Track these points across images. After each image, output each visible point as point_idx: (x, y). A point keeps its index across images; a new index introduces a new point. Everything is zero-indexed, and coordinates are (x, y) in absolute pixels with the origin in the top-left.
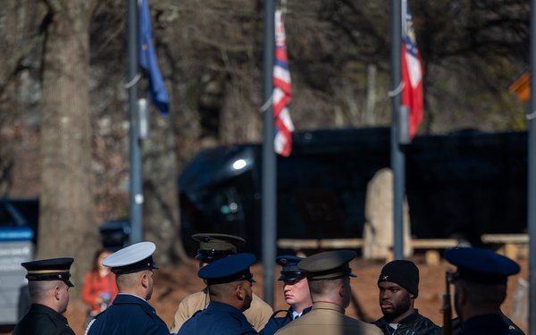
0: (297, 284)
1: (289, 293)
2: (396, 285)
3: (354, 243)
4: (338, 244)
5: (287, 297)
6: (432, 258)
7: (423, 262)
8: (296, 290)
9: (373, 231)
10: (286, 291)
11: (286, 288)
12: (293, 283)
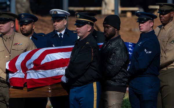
0: (145, 24)
1: (141, 27)
2: (109, 25)
3: (98, 9)
4: (92, 9)
5: (140, 29)
6: (129, 15)
7: (125, 16)
8: (144, 26)
9: (106, 4)
10: (140, 26)
11: (140, 25)
12: (143, 23)
